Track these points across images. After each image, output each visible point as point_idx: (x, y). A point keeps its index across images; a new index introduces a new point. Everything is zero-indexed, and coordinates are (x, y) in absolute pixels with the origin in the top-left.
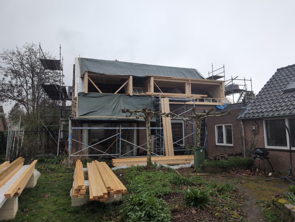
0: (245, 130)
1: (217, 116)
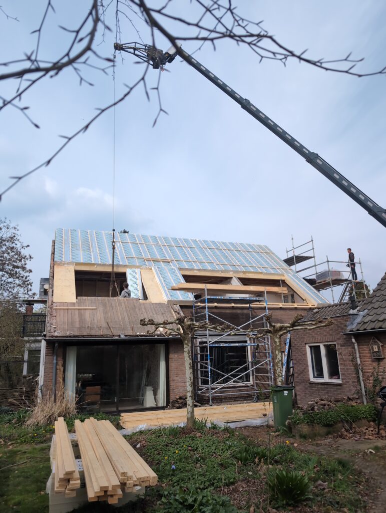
0: (359, 353)
1: (308, 327)
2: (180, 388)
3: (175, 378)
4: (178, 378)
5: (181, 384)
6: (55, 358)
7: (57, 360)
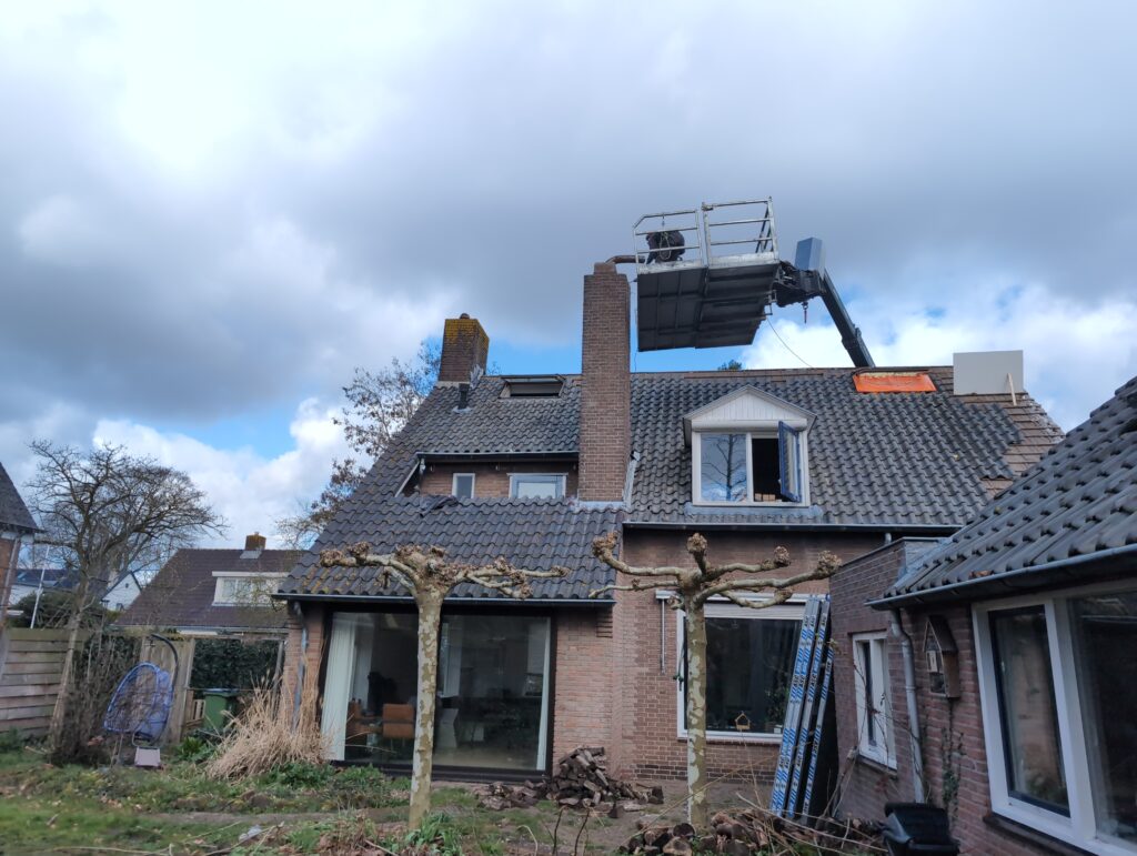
2: (578, 730)
3: (566, 703)
4: (573, 704)
5: (581, 720)
6: (304, 634)
7: (307, 638)
